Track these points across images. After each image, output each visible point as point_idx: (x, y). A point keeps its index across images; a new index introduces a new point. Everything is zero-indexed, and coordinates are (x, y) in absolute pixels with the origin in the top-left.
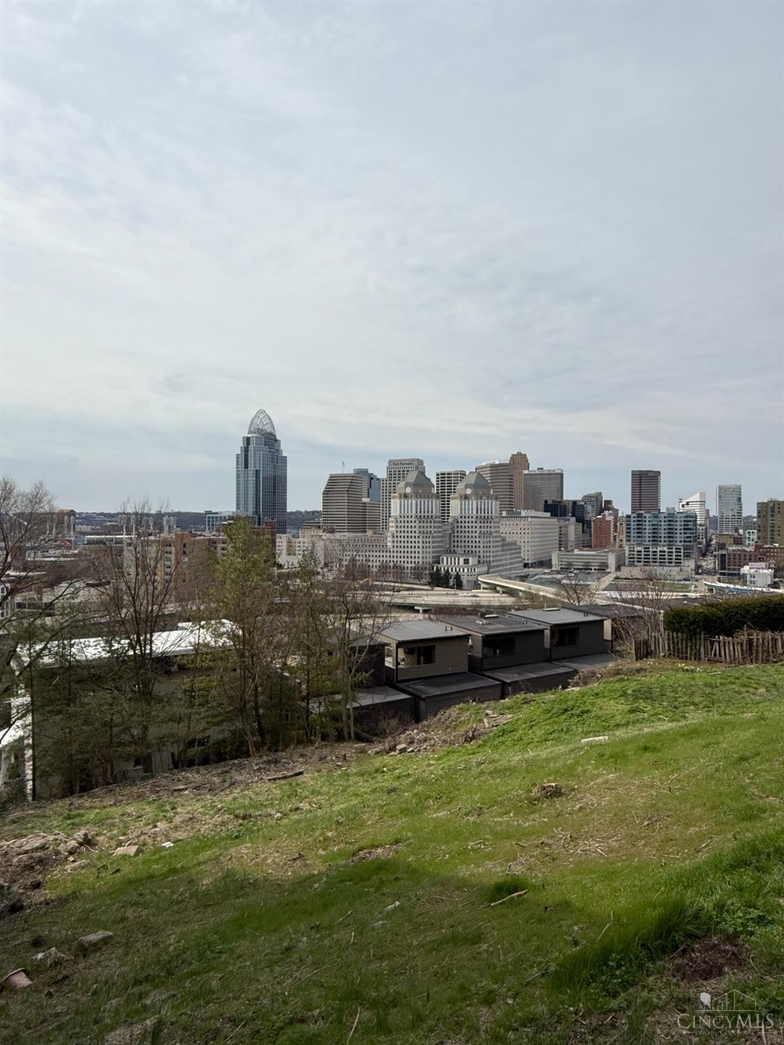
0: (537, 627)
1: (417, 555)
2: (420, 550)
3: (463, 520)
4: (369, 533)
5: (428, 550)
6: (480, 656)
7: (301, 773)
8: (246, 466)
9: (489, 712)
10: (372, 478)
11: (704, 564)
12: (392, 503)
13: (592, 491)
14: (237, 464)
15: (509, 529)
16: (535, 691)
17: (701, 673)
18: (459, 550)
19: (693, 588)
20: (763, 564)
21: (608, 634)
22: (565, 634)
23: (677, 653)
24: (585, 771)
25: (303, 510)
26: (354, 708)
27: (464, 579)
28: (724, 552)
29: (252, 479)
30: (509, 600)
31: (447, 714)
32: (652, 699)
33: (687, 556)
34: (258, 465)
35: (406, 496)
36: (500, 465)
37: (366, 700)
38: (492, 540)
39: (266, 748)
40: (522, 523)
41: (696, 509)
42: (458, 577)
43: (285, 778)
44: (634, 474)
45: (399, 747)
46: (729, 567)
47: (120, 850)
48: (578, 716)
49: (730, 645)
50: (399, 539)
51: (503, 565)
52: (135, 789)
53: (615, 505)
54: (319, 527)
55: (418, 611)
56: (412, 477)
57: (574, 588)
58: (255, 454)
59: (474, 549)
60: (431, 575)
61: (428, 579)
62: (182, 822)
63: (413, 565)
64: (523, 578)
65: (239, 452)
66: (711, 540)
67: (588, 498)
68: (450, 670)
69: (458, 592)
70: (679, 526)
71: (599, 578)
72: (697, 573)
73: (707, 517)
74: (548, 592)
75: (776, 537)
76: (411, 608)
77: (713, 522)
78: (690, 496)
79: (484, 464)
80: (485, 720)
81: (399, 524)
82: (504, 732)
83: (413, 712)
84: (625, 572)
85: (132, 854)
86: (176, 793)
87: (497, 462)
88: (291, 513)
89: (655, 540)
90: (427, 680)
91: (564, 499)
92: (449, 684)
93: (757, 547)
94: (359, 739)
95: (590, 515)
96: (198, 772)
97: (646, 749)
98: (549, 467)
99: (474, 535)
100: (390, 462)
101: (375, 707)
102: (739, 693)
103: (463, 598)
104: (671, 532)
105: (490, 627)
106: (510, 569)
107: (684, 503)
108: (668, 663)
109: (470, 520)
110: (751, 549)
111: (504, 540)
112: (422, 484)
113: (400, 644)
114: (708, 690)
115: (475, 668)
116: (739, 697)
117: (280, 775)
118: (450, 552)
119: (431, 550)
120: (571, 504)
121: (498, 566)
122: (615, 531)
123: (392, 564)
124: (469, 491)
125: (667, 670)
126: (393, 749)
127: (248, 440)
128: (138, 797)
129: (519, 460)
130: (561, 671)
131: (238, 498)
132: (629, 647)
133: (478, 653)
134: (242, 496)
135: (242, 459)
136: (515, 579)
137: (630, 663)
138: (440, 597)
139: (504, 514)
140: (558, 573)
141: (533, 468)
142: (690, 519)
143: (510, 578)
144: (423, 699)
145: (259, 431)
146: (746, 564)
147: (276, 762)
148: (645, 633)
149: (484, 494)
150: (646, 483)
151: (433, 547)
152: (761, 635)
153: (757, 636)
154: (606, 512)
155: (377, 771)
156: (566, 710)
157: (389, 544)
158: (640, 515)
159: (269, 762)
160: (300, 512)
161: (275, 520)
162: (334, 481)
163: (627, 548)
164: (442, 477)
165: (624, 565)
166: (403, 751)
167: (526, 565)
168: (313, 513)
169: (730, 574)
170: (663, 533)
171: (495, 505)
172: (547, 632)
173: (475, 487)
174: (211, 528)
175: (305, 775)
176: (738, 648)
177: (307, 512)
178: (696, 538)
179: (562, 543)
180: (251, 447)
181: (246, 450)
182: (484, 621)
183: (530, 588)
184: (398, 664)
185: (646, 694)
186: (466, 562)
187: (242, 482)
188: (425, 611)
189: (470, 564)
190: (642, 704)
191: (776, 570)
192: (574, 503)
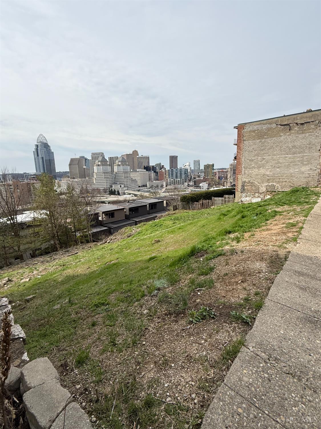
0: (145, 204)
1: (104, 185)
2: (105, 183)
3: (119, 173)
4: (87, 178)
5: (108, 183)
6: (128, 214)
7: (77, 253)
8: (38, 156)
9: (134, 228)
10: (86, 159)
11: (190, 184)
12: (94, 168)
13: (158, 163)
14: (34, 155)
15: (133, 175)
16: (147, 222)
17: (191, 212)
18: (118, 183)
19: (187, 191)
20: (205, 183)
21: (165, 205)
22: (153, 206)
23: (184, 208)
24: (165, 236)
25: (62, 171)
26: (92, 233)
27: (120, 192)
28: (195, 180)
29: (41, 160)
30: (135, 198)
31: (121, 231)
32: (179, 220)
33: (185, 181)
34: (42, 155)
35: (99, 165)
36: (129, 154)
37: (95, 230)
38: (128, 179)
39: (64, 248)
40: (137, 173)
41: (187, 167)
42: (118, 191)
43: (72, 255)
44: (170, 157)
45: (108, 242)
46: (196, 184)
47: (23, 281)
48: (160, 226)
49: (197, 204)
50: (98, 180)
51: (132, 187)
52: (19, 266)
53: (165, 167)
54: (69, 177)
55: (106, 203)
56: (100, 159)
57: (155, 193)
58: (41, 151)
59: (123, 182)
60: (109, 191)
61: (109, 193)
62: (42, 270)
63: (103, 188)
64: (139, 191)
65: (34, 150)
66: (192, 176)
67: (157, 165)
68: (120, 219)
69: (119, 196)
70: (183, 173)
71: (161, 189)
72: (188, 186)
73: (191, 170)
74: (147, 194)
75: (209, 175)
76: (103, 202)
77: (192, 171)
78: (187, 163)
79: (124, 154)
80: (133, 231)
81: (97, 175)
82: (139, 233)
83: (109, 232)
84: (169, 187)
85: (28, 281)
86: (35, 265)
87: (128, 153)
88: (58, 172)
89: (177, 177)
90: (113, 223)
91: (150, 165)
92: (120, 223)
93: (204, 178)
94: (94, 241)
95: (158, 170)
96: (41, 258)
97: (180, 229)
98: (144, 155)
99: (122, 178)
100: (92, 153)
101: (97, 232)
102: (200, 216)
103: (121, 198)
104: (181, 174)
105: (131, 205)
106: (135, 188)
107: (184, 165)
108: (182, 211)
109: (121, 173)
110: (202, 179)
111: (132, 179)
112: (104, 161)
113: (103, 213)
114: (193, 216)
115: (127, 218)
116: (200, 217)
117: (70, 254)
118: (115, 183)
119: (109, 183)
120: (152, 167)
121: (131, 187)
122: (165, 175)
123: (96, 188)
124: (120, 163)
125: (182, 212)
126: (106, 242)
127: (37, 145)
128: (21, 268)
129: (135, 152)
130: (152, 216)
131: (36, 167)
132: (171, 208)
133: (128, 213)
134: (38, 167)
135: (36, 153)
136: (136, 191)
137: (172, 212)
138: (113, 198)
139: (132, 170)
140: (149, 188)
141: (140, 155)
142: (186, 170)
143: (135, 191)
144: (112, 228)
145: (41, 142)
146: (201, 183)
147: (68, 251)
148: (175, 203)
149: (125, 164)
150: (173, 160)
151: (109, 182)
152: (205, 201)
153: (204, 201)
154: (162, 169)
155: (103, 248)
156: (156, 225)
157: (95, 182)
158: (172, 170)
159: (66, 252)
160: (61, 172)
161: (52, 175)
162: (72, 160)
163: (169, 180)
164: (110, 158)
165: (168, 185)
166: (109, 242)
167: (139, 187)
168: (66, 172)
169: (197, 186)
170: (179, 175)
171: (129, 167)
172: (148, 206)
173: (122, 162)
174: (27, 179)
175: (79, 253)
176: (200, 205)
177: (63, 172)
178: (188, 176)
179: (150, 179)
180: (39, 148)
181: (37, 150)
182: (129, 204)
183: (141, 193)
184: (103, 219)
185: (177, 219)
186: (121, 186)
187: (37, 162)
188: (108, 203)
189: (122, 187)
190: (176, 221)
191: (209, 184)
192: (153, 166)
